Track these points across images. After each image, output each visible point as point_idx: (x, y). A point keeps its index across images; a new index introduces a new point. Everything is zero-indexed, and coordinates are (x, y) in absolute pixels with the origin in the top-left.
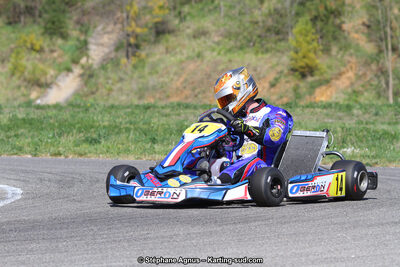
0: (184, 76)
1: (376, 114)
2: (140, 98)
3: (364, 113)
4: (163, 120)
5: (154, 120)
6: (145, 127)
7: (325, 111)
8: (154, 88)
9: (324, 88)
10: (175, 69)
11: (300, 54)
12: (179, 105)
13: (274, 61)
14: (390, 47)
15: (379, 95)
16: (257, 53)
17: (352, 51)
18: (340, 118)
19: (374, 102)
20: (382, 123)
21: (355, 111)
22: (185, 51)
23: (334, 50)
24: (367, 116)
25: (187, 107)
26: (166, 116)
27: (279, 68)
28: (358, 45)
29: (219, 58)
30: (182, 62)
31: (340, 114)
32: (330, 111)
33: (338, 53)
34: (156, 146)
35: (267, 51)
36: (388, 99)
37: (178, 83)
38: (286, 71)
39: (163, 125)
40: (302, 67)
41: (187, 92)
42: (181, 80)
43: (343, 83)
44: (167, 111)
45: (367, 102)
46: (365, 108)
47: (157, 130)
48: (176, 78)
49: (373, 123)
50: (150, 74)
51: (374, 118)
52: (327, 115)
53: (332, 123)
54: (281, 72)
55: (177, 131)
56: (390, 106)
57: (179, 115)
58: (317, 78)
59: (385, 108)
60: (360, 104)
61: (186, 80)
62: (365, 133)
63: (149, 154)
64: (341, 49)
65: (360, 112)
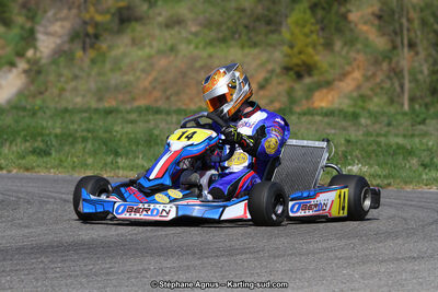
0: (154, 74)
1: (389, 125)
2: (100, 99)
3: (374, 123)
4: (129, 128)
5: (118, 128)
6: (107, 136)
7: (326, 120)
8: (117, 88)
9: (325, 91)
10: (142, 65)
11: (296, 50)
12: (147, 109)
13: (264, 57)
14: (406, 42)
15: (392, 101)
16: (242, 47)
17: (359, 46)
18: (344, 129)
19: (386, 110)
20: (397, 135)
21: (363, 121)
22: (155, 44)
23: (338, 45)
24: (377, 126)
25: (158, 112)
26: (132, 122)
27: (270, 67)
28: (367, 39)
29: (196, 52)
30: (150, 57)
31: (344, 123)
32: (332, 120)
33: (342, 48)
34: (119, 160)
35: (255, 45)
36: (402, 105)
37: (146, 83)
38: (278, 70)
39: (127, 133)
40: (297, 65)
41: (157, 94)
42: (150, 78)
43: (348, 85)
44: (134, 116)
45: (376, 109)
46: (375, 117)
47: (120, 140)
48: (143, 76)
49: (385, 136)
50: (112, 70)
51: (386, 129)
52: (329, 124)
53: (335, 134)
54: (272, 71)
55: (146, 141)
56: (405, 114)
57: (147, 122)
58: (315, 78)
59: (399, 117)
60: (369, 112)
61: (155, 79)
62: (375, 147)
63: (112, 169)
64: (345, 44)
65: (369, 122)
